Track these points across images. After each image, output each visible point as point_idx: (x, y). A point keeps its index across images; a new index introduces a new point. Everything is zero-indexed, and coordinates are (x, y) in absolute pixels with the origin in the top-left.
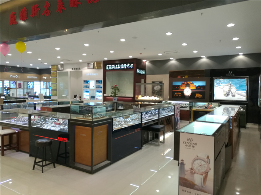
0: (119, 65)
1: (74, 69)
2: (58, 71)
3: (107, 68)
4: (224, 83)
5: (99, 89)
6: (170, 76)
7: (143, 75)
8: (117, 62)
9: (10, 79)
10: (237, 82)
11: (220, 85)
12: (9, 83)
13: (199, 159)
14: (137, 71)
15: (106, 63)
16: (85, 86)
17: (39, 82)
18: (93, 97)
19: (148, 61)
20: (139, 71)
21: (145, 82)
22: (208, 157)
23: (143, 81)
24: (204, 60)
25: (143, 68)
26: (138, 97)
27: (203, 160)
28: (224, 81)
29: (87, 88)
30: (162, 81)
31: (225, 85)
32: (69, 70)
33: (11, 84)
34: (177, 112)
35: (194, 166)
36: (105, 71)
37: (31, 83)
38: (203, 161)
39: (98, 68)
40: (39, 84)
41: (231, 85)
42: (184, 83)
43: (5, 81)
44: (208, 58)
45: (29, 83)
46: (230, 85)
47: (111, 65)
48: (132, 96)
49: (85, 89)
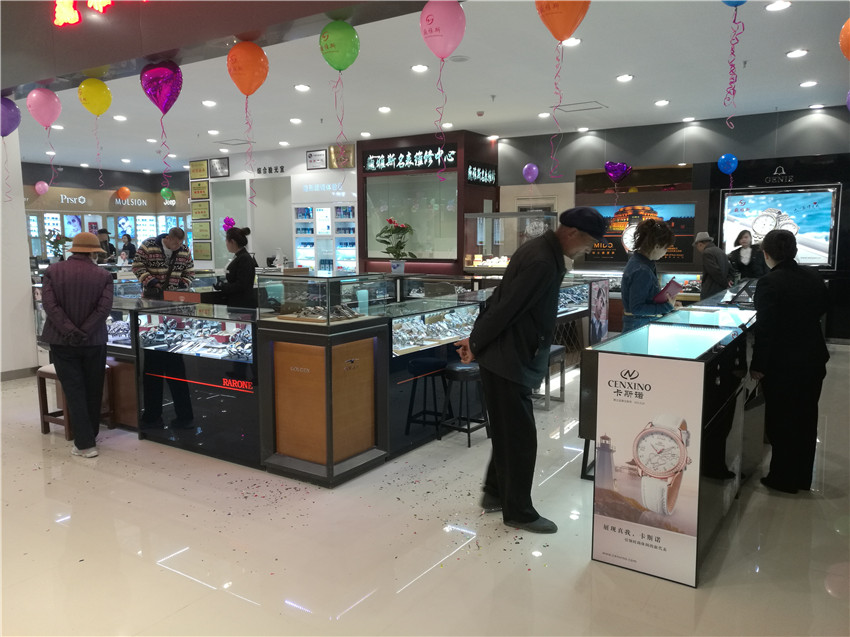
0: (409, 154)
1: (265, 172)
2: (211, 180)
3: (371, 166)
4: (755, 207)
5: (347, 235)
6: (578, 190)
7: (488, 184)
8: (403, 145)
9: (62, 209)
10: (801, 203)
11: (744, 216)
12: (59, 222)
13: (657, 433)
14: (470, 173)
15: (366, 149)
16: (300, 227)
17: (153, 218)
18: (326, 263)
19: (504, 140)
20: (474, 173)
21: (496, 209)
22: (684, 426)
23: (488, 205)
24: (692, 131)
25: (490, 162)
26: (473, 258)
27: (667, 435)
28: (758, 201)
29: (309, 234)
30: (553, 205)
31: (760, 213)
32: (246, 175)
33: (66, 225)
34: (600, 304)
35: (641, 453)
36: (364, 175)
37: (127, 220)
38: (667, 439)
39: (339, 168)
40: (154, 223)
41: (780, 213)
42: (624, 211)
43: (46, 215)
44: (706, 123)
45: (122, 220)
46: (776, 215)
47: (383, 156)
48: (454, 256)
49: (299, 235)
